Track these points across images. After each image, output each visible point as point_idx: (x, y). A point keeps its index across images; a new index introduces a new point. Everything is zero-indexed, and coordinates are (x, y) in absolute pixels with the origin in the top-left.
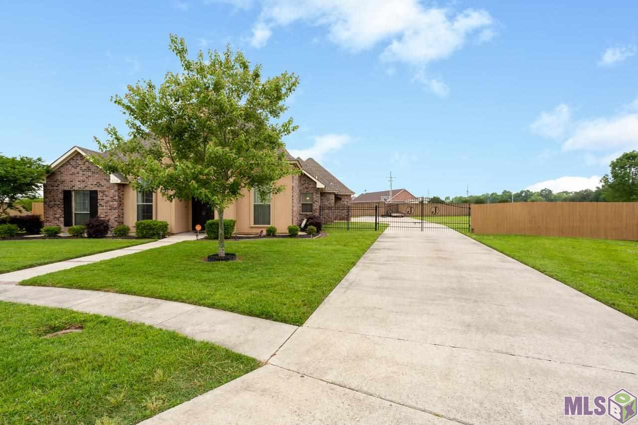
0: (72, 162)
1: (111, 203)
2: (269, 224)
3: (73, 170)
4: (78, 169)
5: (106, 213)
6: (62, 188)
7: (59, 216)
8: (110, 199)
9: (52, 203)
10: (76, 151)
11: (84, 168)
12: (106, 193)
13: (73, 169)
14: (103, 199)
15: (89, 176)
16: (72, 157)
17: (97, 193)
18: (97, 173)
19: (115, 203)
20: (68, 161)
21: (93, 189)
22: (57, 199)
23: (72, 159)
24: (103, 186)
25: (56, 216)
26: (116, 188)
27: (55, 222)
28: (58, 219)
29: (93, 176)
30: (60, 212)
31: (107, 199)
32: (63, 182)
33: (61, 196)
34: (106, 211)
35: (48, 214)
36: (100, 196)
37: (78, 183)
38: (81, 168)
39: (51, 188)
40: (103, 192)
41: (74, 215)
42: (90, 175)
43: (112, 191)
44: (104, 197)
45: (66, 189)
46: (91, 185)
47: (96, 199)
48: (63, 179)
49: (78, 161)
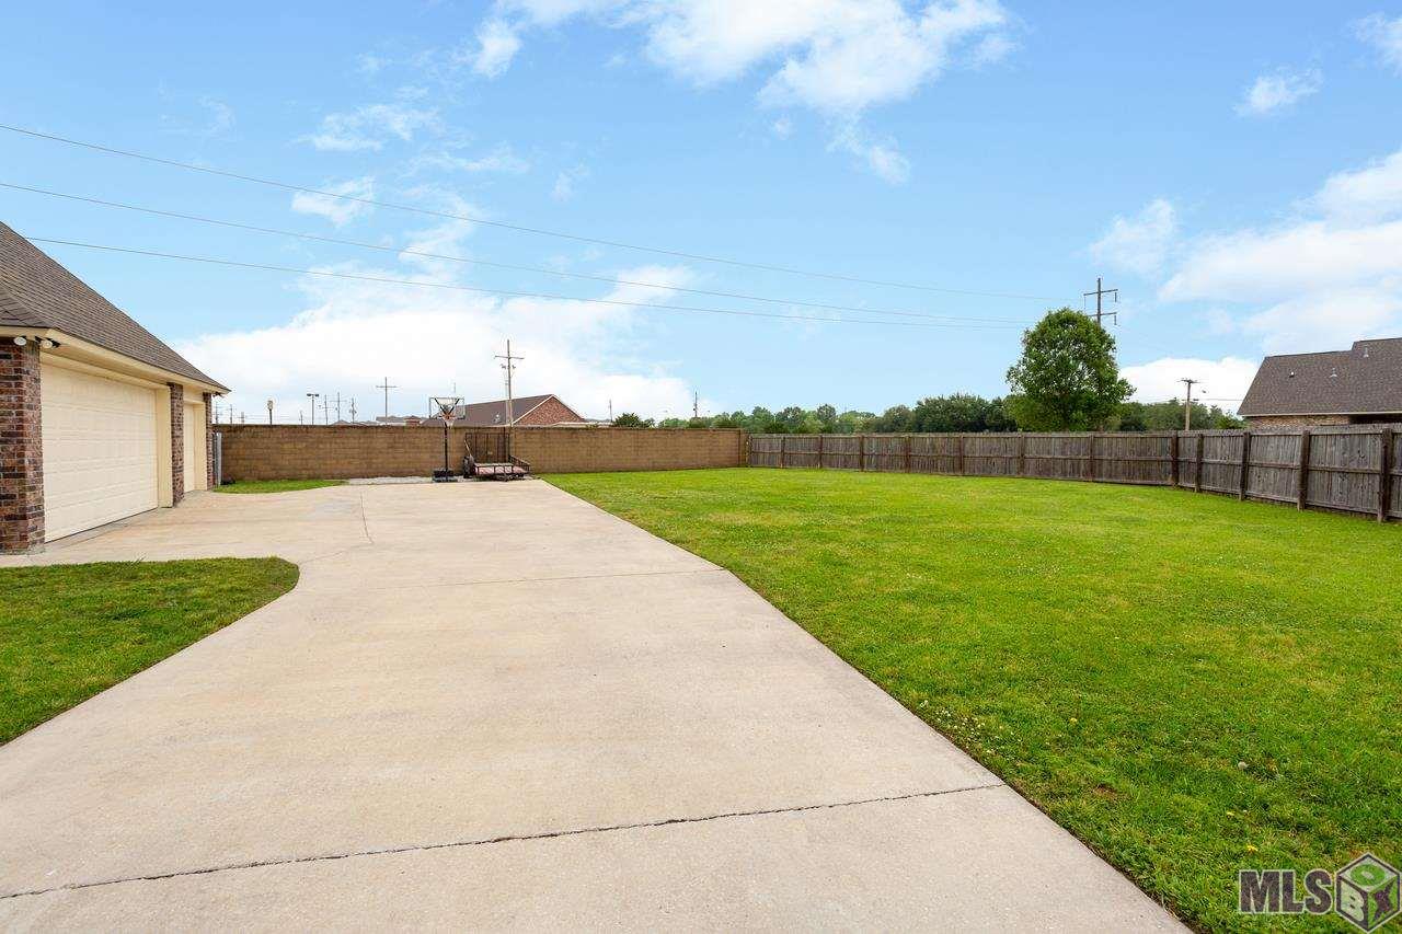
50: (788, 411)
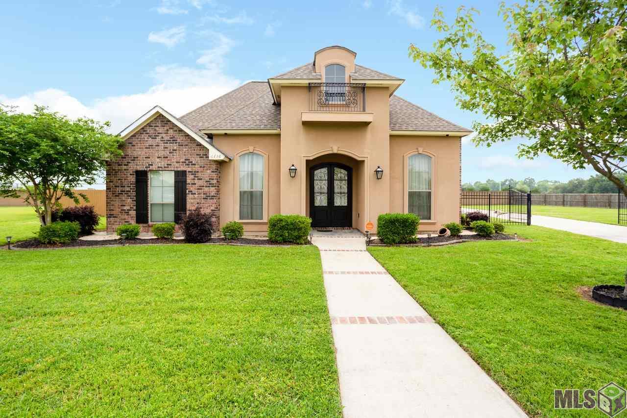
0: (150, 130)
1: (206, 189)
2: (430, 219)
3: (150, 141)
4: (158, 139)
5: (198, 203)
6: (134, 167)
7: (128, 208)
8: (205, 184)
9: (119, 189)
10: (158, 112)
11: (166, 138)
12: (199, 175)
13: (150, 139)
14: (195, 184)
15: (173, 150)
16: (149, 122)
17: (186, 174)
18: (187, 145)
19: (212, 189)
20: (142, 128)
21: (179, 169)
22: (125, 183)
23: (149, 125)
24: (195, 165)
25: (125, 208)
26: (214, 167)
27: (123, 217)
28: (127, 213)
29: (179, 150)
30: (129, 203)
31: (201, 183)
32: (135, 159)
33: (133, 179)
34: (198, 201)
35: (113, 205)
36: (189, 179)
37: (158, 160)
38: (162, 138)
39: (117, 167)
40: (194, 173)
41: (149, 207)
42: (175, 148)
43: (208, 171)
44: (196, 181)
45: (139, 168)
46: (177, 162)
47: (184, 182)
48: (135, 154)
49: (157, 128)
50: (506, 181)
